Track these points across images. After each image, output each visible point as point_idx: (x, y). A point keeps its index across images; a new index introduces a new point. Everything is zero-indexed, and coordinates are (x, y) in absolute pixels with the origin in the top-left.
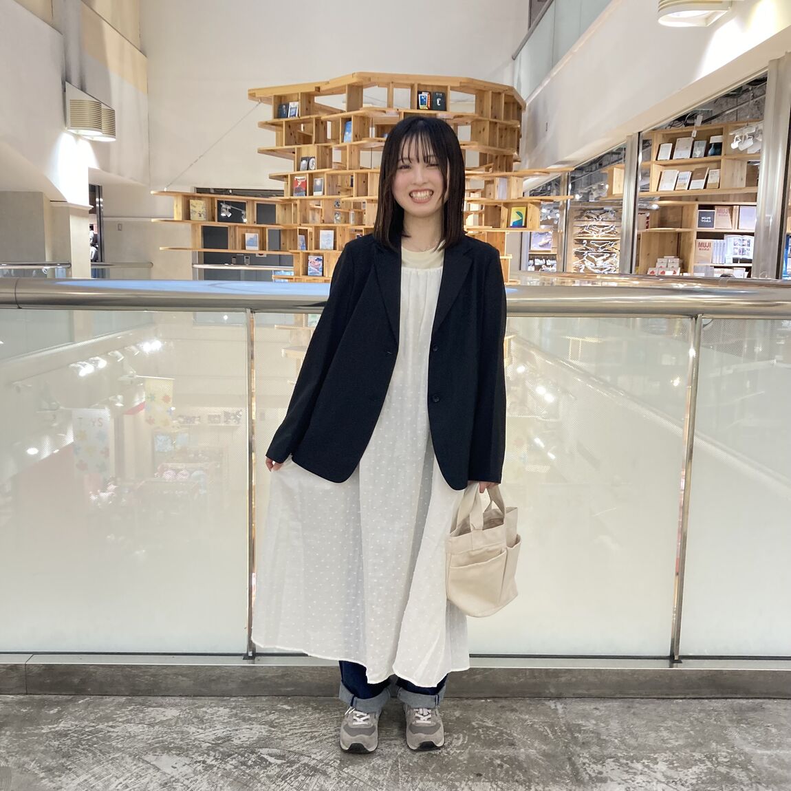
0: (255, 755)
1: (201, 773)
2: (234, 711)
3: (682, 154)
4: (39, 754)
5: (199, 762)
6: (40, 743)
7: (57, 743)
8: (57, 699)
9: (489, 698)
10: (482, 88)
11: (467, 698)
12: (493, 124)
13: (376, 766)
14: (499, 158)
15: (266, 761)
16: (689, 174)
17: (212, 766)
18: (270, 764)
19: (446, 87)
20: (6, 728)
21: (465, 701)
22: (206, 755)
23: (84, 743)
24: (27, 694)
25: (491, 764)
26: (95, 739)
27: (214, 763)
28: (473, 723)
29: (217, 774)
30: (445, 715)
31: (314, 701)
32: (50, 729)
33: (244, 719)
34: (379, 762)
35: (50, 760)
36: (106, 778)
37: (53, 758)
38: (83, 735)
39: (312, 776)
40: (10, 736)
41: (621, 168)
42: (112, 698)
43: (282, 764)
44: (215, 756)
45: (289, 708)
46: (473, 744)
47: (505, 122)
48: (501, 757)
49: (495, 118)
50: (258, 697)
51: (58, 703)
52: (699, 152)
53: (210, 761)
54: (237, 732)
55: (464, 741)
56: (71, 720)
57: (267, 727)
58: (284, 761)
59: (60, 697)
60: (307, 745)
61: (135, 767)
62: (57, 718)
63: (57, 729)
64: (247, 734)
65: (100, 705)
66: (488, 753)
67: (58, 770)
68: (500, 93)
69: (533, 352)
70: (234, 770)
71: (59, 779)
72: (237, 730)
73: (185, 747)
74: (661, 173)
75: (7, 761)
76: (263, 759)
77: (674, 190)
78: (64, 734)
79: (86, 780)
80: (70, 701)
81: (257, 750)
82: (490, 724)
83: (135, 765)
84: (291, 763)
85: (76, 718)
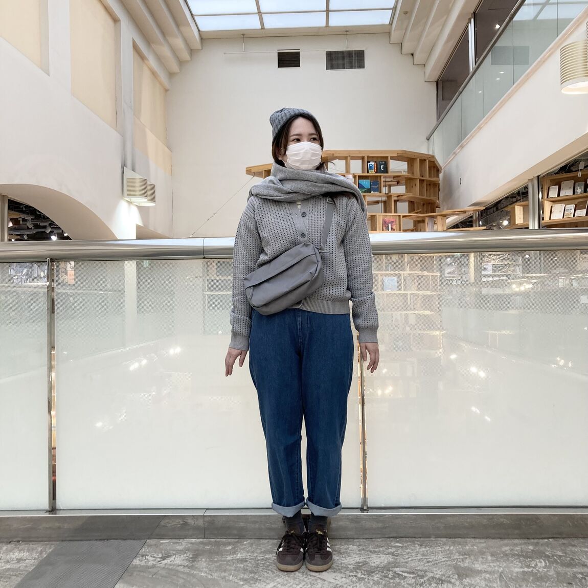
0: (391, 572)
1: (357, 582)
2: (361, 547)
3: (567, 192)
4: (233, 571)
5: (352, 576)
6: (230, 565)
7: (242, 565)
8: (226, 541)
9: (550, 538)
10: (413, 157)
11: (533, 539)
12: (422, 181)
13: (487, 578)
14: (425, 206)
15: (402, 575)
16: (573, 206)
17: (363, 579)
18: (405, 577)
19: (387, 157)
20: (201, 557)
21: (532, 540)
22: (354, 572)
23: (261, 565)
24: (204, 538)
25: (574, 577)
26: (268, 563)
27: (363, 576)
28: (547, 553)
29: (369, 583)
30: (521, 548)
31: (417, 541)
32: (232, 557)
33: (371, 552)
34: (488, 575)
35: (243, 575)
36: (289, 585)
37: (244, 574)
38: (258, 561)
39: (441, 584)
40: (206, 561)
41: (520, 206)
42: (268, 540)
43: (415, 577)
44: (362, 573)
45: (401, 545)
46: (554, 565)
47: (430, 179)
48: (582, 574)
49: (422, 177)
50: (374, 539)
51: (229, 544)
52: (579, 190)
53: (359, 575)
54: (371, 559)
55: (546, 563)
56: (244, 552)
57: (391, 556)
58: (415, 575)
59: (230, 540)
60: (427, 566)
61: (306, 579)
62: (234, 552)
63: (237, 558)
64: (378, 560)
65: (260, 544)
66: (570, 571)
67: (252, 580)
68: (425, 160)
69: (462, 344)
70: (381, 581)
71: (255, 585)
72: (369, 558)
73: (337, 568)
74: (552, 207)
75: (212, 575)
76: (398, 574)
77: (563, 218)
78: (243, 561)
79: (275, 586)
80: (237, 542)
81: (391, 569)
82: (560, 554)
83: (306, 578)
84: (422, 577)
85: (248, 552)
